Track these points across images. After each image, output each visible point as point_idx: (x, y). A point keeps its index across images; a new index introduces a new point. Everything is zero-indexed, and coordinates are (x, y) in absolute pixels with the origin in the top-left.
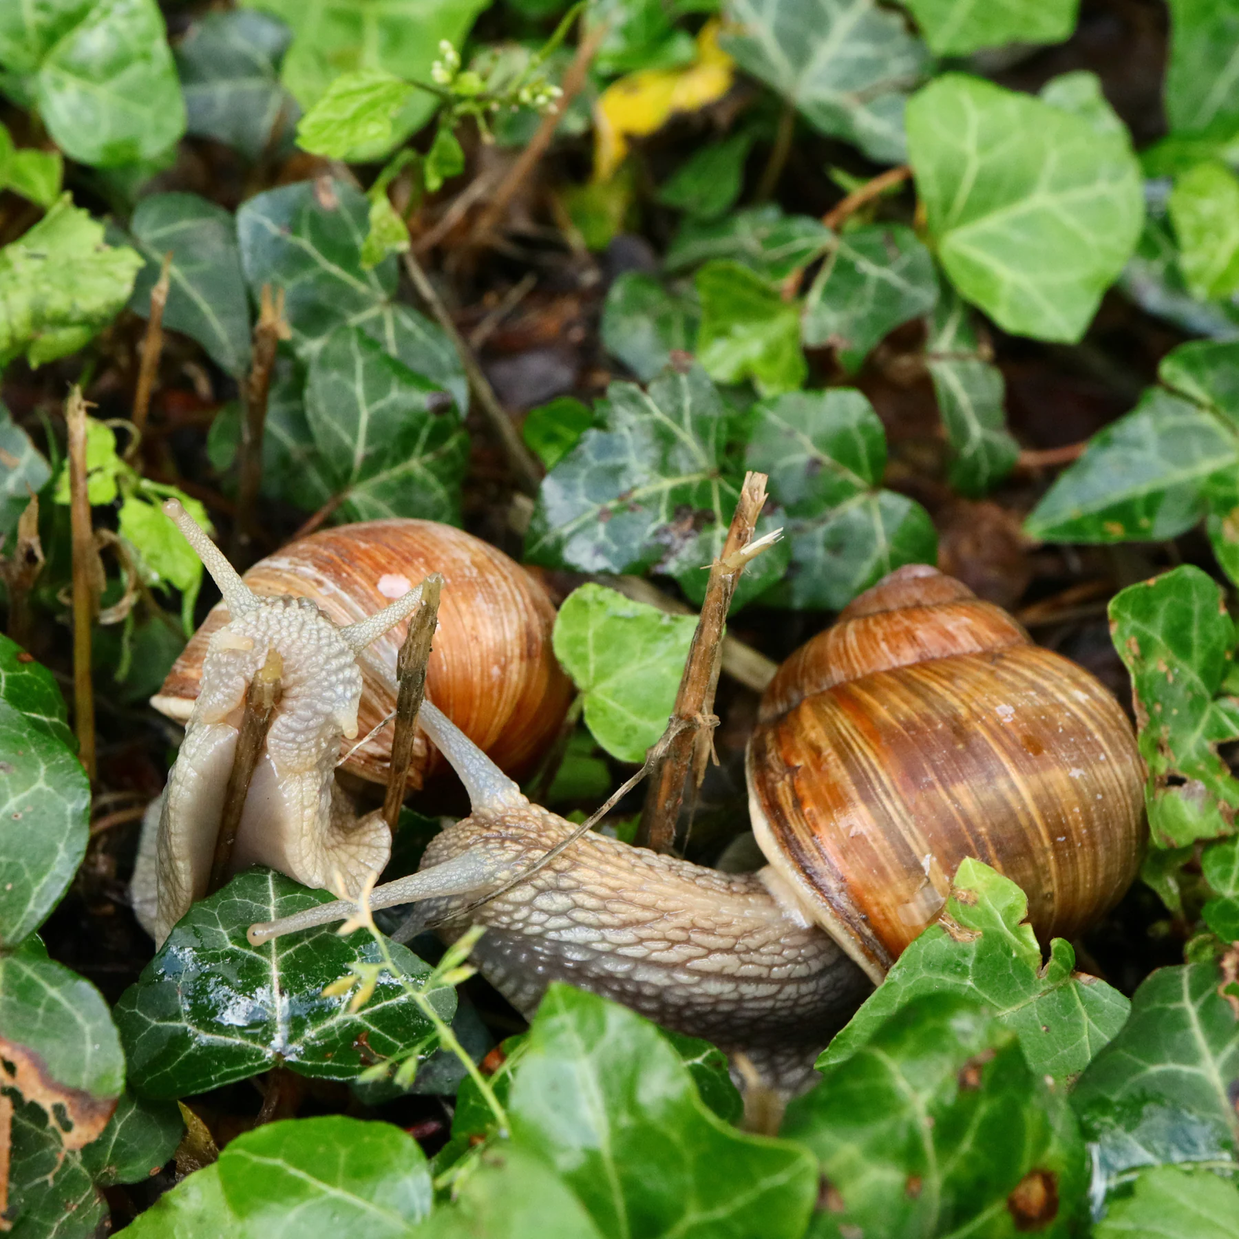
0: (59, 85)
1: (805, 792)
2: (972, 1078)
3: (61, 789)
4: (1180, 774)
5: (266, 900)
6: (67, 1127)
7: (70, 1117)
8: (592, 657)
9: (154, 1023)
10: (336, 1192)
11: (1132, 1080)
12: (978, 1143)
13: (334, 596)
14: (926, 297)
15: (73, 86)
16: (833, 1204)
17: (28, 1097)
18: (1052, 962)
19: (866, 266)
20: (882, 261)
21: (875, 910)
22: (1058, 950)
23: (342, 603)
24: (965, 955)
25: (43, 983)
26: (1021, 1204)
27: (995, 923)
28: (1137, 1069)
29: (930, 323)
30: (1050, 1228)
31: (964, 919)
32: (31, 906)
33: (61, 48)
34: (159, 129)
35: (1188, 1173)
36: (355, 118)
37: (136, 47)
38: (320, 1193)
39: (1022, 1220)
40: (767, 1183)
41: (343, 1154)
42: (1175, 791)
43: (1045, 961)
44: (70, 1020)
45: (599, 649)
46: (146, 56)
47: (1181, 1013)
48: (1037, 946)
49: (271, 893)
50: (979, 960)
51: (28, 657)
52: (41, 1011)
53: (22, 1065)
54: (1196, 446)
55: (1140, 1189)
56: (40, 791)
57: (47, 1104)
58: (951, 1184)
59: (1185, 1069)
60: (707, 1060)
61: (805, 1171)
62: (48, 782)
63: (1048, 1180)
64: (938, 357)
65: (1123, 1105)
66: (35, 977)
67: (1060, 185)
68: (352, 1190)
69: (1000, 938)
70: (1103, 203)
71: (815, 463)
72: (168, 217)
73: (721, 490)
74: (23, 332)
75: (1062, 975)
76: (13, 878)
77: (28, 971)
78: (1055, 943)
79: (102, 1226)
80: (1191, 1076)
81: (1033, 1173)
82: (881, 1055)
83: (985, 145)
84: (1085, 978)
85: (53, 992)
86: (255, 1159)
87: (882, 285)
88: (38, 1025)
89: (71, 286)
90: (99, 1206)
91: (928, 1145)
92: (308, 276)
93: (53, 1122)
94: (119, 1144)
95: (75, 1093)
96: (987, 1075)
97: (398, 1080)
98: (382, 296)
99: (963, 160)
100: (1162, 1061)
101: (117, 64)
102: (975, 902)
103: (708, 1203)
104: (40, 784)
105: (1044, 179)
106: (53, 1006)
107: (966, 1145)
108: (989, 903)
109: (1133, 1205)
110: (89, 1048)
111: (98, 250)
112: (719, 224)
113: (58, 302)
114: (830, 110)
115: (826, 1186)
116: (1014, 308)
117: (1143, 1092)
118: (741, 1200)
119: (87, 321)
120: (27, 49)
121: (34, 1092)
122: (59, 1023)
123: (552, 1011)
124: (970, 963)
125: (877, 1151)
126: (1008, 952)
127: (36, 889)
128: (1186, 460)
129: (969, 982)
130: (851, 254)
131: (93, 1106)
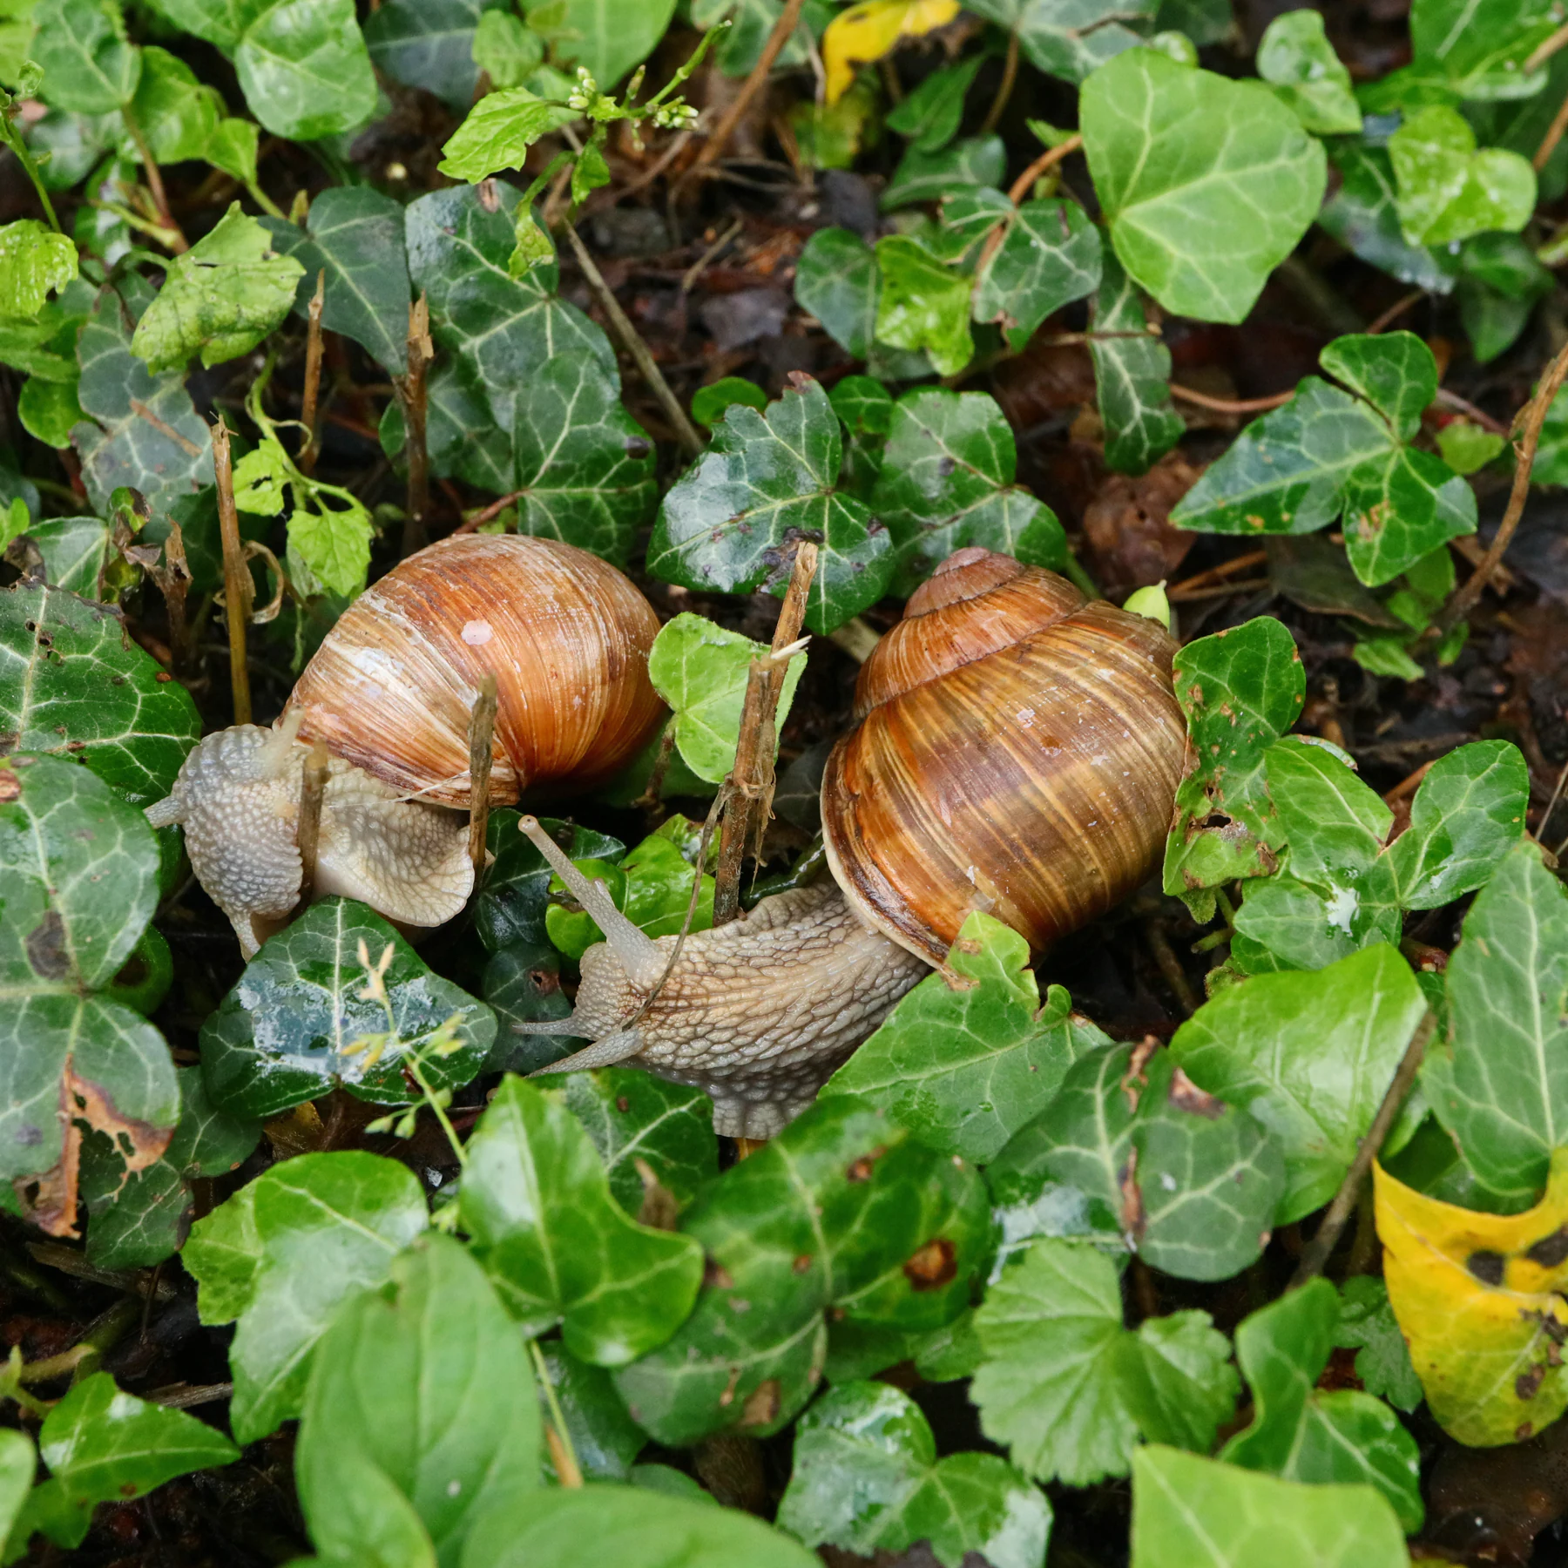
0: (258, 59)
1: (864, 822)
2: (862, 1173)
3: (134, 854)
4: (1225, 814)
5: (333, 934)
6: (130, 1150)
7: (133, 1143)
8: (685, 681)
9: (232, 1048)
10: (348, 1223)
11: (1040, 1158)
12: (868, 1224)
13: (420, 647)
14: (1090, 279)
15: (271, 61)
16: (722, 1281)
17: (96, 1127)
18: (1048, 1006)
19: (1038, 241)
20: (1054, 240)
21: (936, 919)
22: (1055, 996)
23: (429, 656)
24: (960, 1002)
25: (115, 1025)
26: (918, 1270)
27: (994, 970)
28: (1046, 1148)
29: (1095, 305)
30: (947, 1289)
31: (965, 969)
32: (108, 956)
33: (259, 22)
34: (353, 104)
35: (1071, 1246)
36: (495, 142)
37: (330, 26)
38: (335, 1222)
39: (920, 1282)
40: (660, 1266)
41: (359, 1187)
42: (1216, 832)
43: (1042, 1004)
44: (134, 1060)
45: (692, 674)
46: (338, 34)
47: (1089, 1100)
48: (1035, 991)
49: (339, 925)
50: (974, 1007)
51: (165, 676)
52: (110, 1051)
53: (92, 1099)
54: (1347, 436)
55: (1029, 1258)
56: (116, 857)
57: (113, 1133)
58: (839, 1259)
59: (1085, 1153)
60: (693, 1109)
61: (692, 1258)
62: (124, 847)
63: (946, 1248)
64: (1104, 336)
65: (1029, 1180)
66: (110, 1019)
67: (1238, 162)
68: (361, 1221)
69: (998, 984)
70: (1282, 176)
71: (950, 463)
72: (343, 213)
73: (833, 507)
74: (192, 340)
75: (1058, 1017)
76: (92, 932)
77: (104, 1013)
78: (1052, 989)
79: (185, 1214)
80: (1089, 1159)
81: (930, 1244)
82: (782, 1150)
83: (1161, 123)
84: (1079, 1021)
85: (123, 1034)
86: (286, 1188)
87: (1052, 260)
88: (107, 1064)
89: (238, 294)
90: (184, 1197)
91: (817, 1230)
92: (471, 275)
93: (117, 1148)
94: (201, 1144)
95: (137, 1123)
96: (877, 1169)
97: (400, 1132)
98: (543, 293)
99: (1138, 137)
100: (1067, 1143)
101: (310, 41)
102: (979, 952)
103: (618, 1276)
104: (118, 850)
105: (1221, 158)
106: (122, 1047)
107: (857, 1227)
108: (992, 952)
109: (1021, 1271)
110: (150, 1085)
111: (265, 258)
112: (943, 156)
113: (224, 312)
114: (1052, 45)
115: (711, 1267)
116: (1180, 287)
117: (1046, 1169)
118: (641, 1277)
119: (252, 327)
120: (227, 24)
121: (102, 1122)
122: (127, 1061)
123: (505, 1100)
124: (964, 1010)
125: (764, 1236)
126: (1005, 998)
127: (112, 942)
128: (1336, 453)
129: (963, 1027)
130: (1026, 228)
131: (153, 1134)
